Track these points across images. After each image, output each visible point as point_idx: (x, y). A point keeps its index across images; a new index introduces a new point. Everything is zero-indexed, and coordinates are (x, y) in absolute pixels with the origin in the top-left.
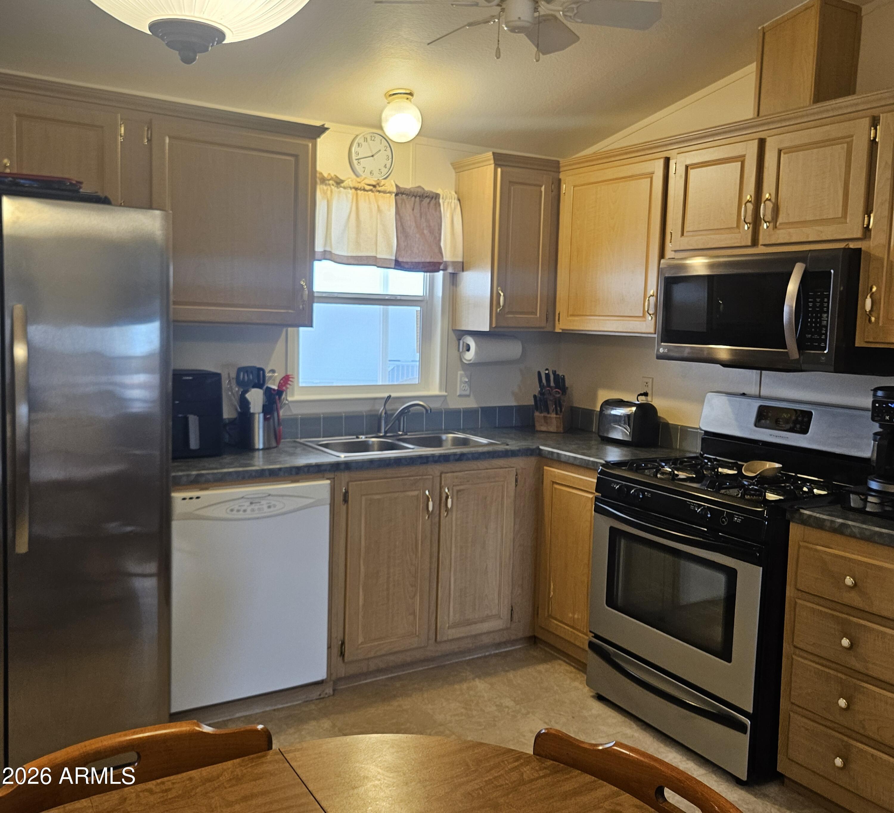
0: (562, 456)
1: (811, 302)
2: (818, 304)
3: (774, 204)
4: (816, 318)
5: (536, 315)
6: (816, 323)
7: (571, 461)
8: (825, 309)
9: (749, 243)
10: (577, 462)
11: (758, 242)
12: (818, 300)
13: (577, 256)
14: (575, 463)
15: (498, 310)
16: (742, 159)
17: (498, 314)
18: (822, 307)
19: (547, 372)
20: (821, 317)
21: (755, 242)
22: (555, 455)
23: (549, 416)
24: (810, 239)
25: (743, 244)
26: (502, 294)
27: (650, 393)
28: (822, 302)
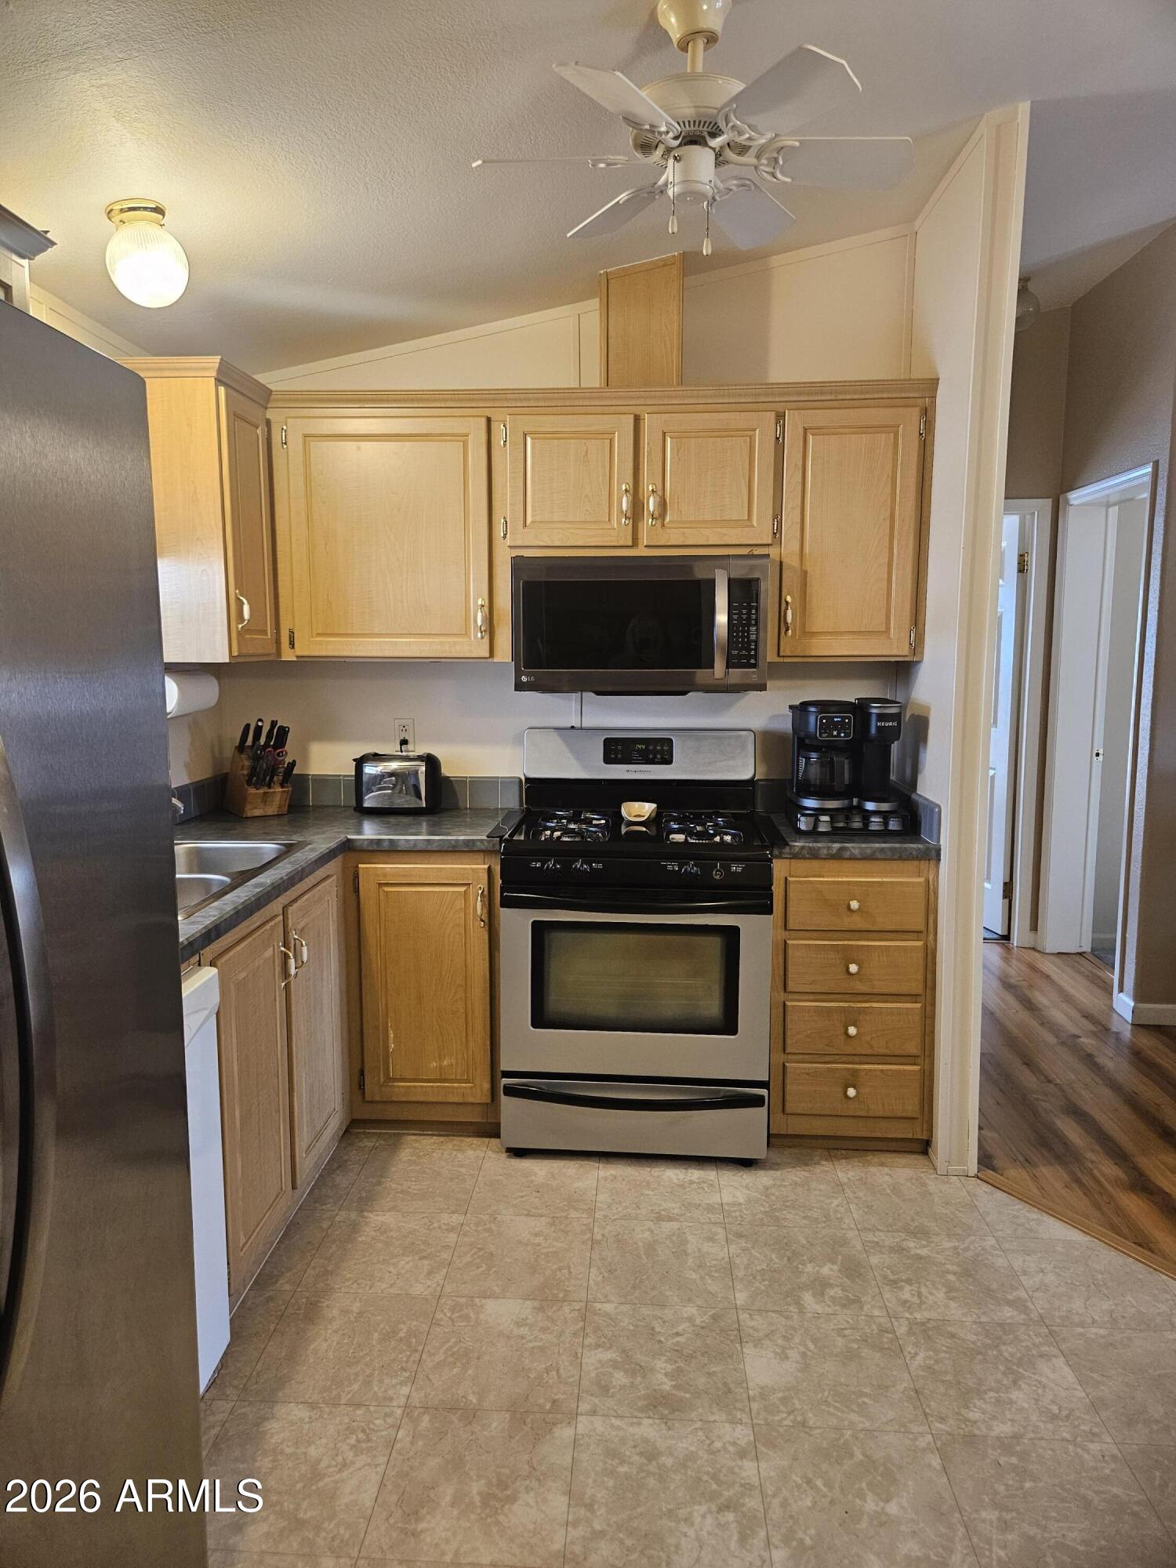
0: (400, 843)
1: (735, 614)
2: (744, 617)
3: (660, 497)
4: (743, 631)
5: (266, 635)
6: (743, 637)
7: (421, 847)
8: (753, 622)
9: (630, 544)
10: (434, 847)
11: (640, 541)
12: (744, 611)
13: (326, 545)
14: (429, 848)
15: (240, 626)
16: (610, 436)
17: (240, 634)
18: (749, 619)
19: (260, 724)
20: (749, 630)
21: (635, 543)
22: (386, 844)
23: (272, 790)
24: (710, 543)
25: (621, 543)
26: (245, 601)
27: (410, 740)
28: (749, 613)
